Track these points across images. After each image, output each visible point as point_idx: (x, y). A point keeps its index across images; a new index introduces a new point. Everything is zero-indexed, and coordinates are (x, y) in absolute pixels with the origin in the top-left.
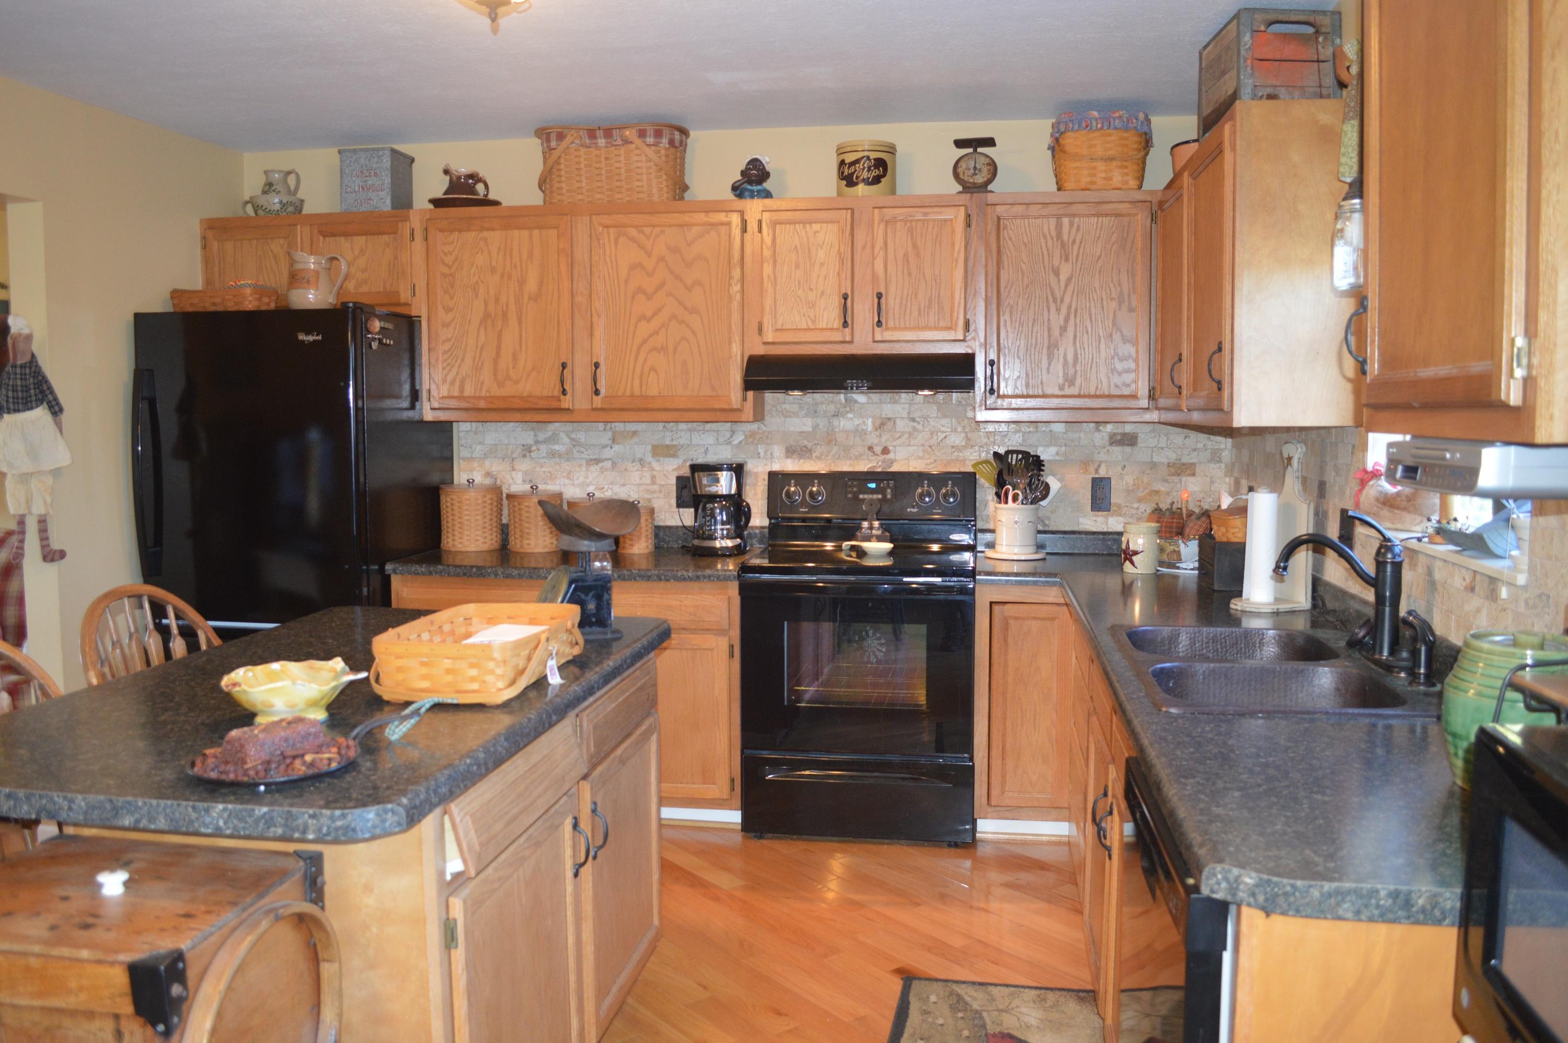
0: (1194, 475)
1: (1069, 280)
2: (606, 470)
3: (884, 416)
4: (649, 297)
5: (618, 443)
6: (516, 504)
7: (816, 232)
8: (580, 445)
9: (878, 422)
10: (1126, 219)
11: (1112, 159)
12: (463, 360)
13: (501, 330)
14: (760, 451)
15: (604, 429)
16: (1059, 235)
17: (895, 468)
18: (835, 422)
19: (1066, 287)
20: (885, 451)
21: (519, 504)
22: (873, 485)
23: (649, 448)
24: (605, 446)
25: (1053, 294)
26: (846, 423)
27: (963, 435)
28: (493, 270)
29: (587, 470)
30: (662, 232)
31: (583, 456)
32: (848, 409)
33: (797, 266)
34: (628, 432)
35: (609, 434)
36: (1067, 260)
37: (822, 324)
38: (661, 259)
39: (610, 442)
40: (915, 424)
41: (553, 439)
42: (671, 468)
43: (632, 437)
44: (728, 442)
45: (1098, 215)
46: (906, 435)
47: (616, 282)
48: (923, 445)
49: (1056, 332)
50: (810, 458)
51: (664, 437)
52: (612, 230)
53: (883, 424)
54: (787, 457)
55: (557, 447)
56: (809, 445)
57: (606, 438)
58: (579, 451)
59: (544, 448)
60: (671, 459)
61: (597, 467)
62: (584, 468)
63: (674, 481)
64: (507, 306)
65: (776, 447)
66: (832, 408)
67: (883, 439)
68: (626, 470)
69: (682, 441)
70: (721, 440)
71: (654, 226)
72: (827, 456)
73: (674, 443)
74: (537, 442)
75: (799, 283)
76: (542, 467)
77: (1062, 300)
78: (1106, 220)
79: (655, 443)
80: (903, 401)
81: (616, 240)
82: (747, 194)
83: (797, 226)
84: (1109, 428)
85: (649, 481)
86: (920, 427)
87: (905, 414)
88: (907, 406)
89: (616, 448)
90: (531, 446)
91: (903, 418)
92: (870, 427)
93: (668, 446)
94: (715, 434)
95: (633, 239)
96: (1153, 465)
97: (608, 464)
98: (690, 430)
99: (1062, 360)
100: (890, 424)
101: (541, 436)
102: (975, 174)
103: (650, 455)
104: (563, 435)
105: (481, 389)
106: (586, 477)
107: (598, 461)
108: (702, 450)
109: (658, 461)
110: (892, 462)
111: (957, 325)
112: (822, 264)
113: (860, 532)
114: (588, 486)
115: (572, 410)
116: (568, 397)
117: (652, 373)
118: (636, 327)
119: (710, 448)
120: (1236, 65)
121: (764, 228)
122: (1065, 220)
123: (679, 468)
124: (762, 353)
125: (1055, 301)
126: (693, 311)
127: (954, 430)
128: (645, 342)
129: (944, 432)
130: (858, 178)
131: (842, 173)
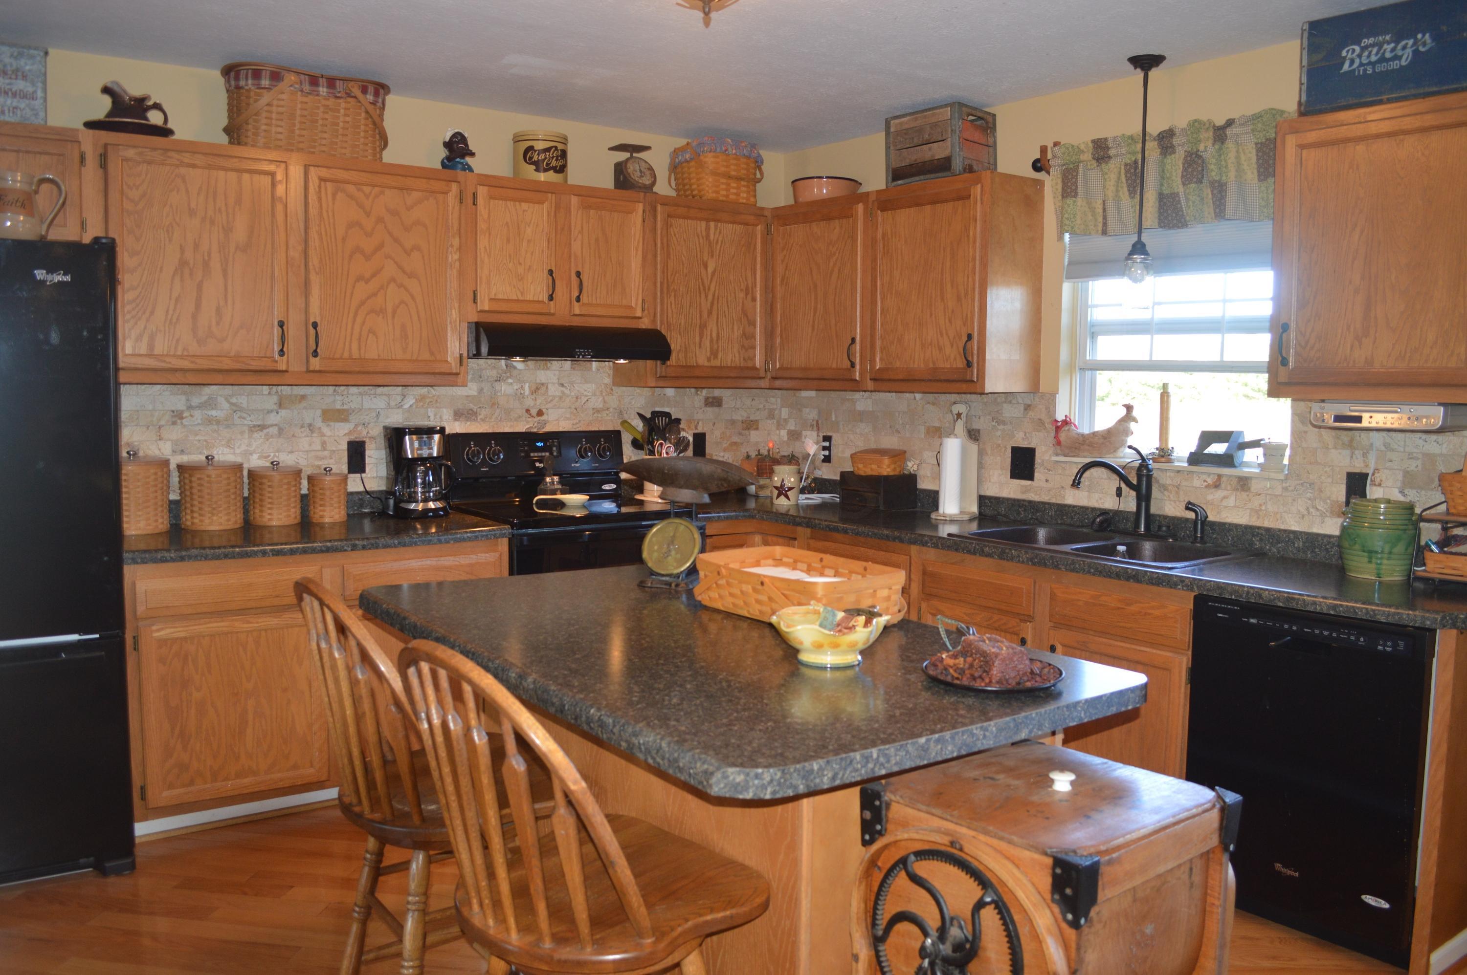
0: (757, 429)
1: (714, 273)
2: (272, 437)
3: (538, 381)
4: (368, 258)
5: (285, 408)
6: (187, 475)
7: (524, 211)
8: (241, 409)
9: (534, 387)
10: (750, 228)
11: (739, 179)
12: (152, 313)
13: (201, 282)
14: (430, 414)
15: (269, 393)
16: (708, 236)
17: (549, 428)
18: (497, 386)
19: (712, 279)
20: (540, 413)
21: (191, 476)
22: (540, 444)
23: (319, 412)
24: (270, 412)
25: (703, 284)
26: (506, 388)
27: (601, 399)
28: (192, 213)
29: (250, 437)
30: (382, 193)
31: (246, 422)
32: (508, 374)
33: (508, 240)
34: (296, 396)
35: (275, 399)
36: (712, 256)
37: (530, 297)
38: (380, 220)
39: (275, 407)
40: (563, 389)
41: (210, 404)
42: (342, 433)
43: (300, 402)
44: (399, 407)
45: (734, 222)
46: (557, 399)
47: (333, 240)
48: (570, 408)
49: (705, 314)
50: (475, 420)
51: (334, 401)
52: (329, 184)
53: (538, 388)
54: (456, 420)
55: (214, 413)
56: (475, 408)
57: (270, 402)
58: (240, 417)
59: (198, 414)
60: (342, 424)
61: (261, 433)
62: (246, 436)
63: (345, 447)
64: (209, 254)
65: (445, 410)
66: (494, 373)
67: (538, 402)
68: (293, 436)
69: (353, 405)
70: (393, 404)
71: (374, 186)
72: (491, 418)
73: (345, 407)
74: (190, 408)
75: (510, 256)
76: (197, 435)
77: (709, 289)
78: (738, 227)
79: (324, 407)
80: (554, 368)
81: (334, 195)
82: (460, 166)
83: (508, 202)
84: (705, 391)
85: (319, 447)
86: (567, 392)
87: (556, 381)
88: (557, 373)
89: (283, 412)
90: (182, 412)
91: (554, 384)
92: (527, 391)
93: (339, 410)
94: (386, 398)
95: (351, 197)
96: (733, 422)
98: (361, 394)
99: (709, 338)
100: (543, 389)
101: (195, 401)
102: (642, 176)
103: (320, 420)
104: (221, 400)
105: (176, 348)
106: (249, 445)
107: (262, 427)
108: (374, 414)
109: (328, 426)
110: (545, 423)
111: (636, 304)
112: (529, 241)
113: (542, 487)
114: (251, 454)
115: (286, 371)
116: (285, 358)
117: (371, 335)
118: (354, 287)
119: (382, 412)
120: (949, 140)
121: (480, 201)
122: (712, 224)
123: (350, 433)
124: (476, 320)
125: (704, 289)
126: (411, 275)
127: (594, 395)
128: (363, 303)
129: (586, 396)
130: (548, 164)
131: (531, 158)
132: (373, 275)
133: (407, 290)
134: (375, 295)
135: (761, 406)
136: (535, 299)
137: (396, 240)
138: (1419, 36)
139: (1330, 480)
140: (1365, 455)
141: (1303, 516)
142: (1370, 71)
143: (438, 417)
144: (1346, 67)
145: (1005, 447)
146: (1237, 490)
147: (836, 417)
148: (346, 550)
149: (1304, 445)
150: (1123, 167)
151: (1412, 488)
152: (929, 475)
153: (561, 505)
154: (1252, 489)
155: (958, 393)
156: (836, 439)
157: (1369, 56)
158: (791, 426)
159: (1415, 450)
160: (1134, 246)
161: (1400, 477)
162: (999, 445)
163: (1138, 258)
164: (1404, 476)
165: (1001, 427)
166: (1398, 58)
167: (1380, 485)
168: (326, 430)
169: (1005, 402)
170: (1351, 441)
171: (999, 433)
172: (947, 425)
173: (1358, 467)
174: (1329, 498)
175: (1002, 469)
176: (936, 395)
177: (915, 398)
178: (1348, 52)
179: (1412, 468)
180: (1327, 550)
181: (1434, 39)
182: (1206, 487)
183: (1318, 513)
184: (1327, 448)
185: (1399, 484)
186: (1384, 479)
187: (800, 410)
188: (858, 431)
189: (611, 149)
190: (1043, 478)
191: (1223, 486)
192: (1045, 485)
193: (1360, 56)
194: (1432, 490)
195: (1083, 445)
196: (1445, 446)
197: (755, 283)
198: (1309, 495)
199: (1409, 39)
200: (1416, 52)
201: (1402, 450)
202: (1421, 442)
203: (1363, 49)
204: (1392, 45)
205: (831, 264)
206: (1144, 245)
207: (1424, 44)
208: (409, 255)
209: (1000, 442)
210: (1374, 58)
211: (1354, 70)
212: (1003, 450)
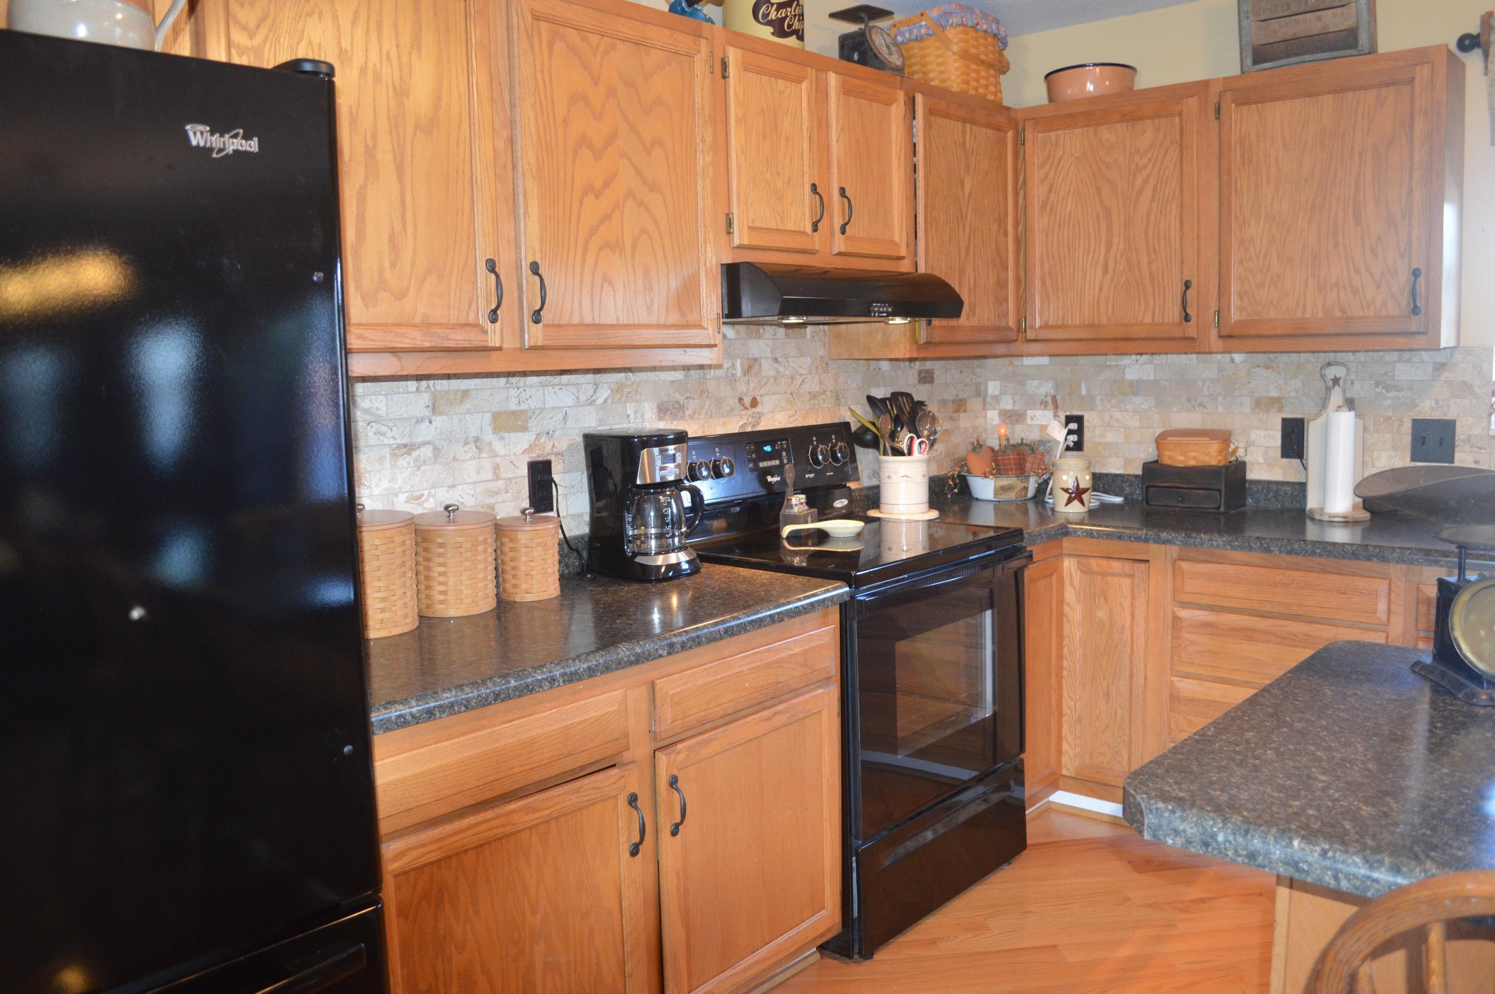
2: (425, 463)
3: (751, 356)
4: (597, 156)
5: (441, 414)
7: (781, 92)
8: (378, 420)
9: (746, 365)
10: (1002, 134)
11: (987, 65)
15: (418, 390)
19: (968, 203)
20: (754, 403)
22: (768, 448)
23: (488, 417)
24: (419, 421)
25: (961, 211)
27: (817, 378)
29: (393, 466)
30: (614, 47)
31: (386, 441)
33: (765, 137)
34: (455, 392)
35: (426, 398)
36: (968, 172)
38: (611, 92)
39: (426, 412)
40: (777, 366)
42: (519, 449)
43: (461, 402)
44: (592, 403)
45: (987, 126)
46: (772, 380)
48: (785, 393)
50: (683, 418)
51: (508, 398)
53: (750, 367)
54: (660, 419)
56: (682, 399)
57: (420, 407)
58: (377, 433)
60: (519, 435)
61: (408, 458)
62: (388, 464)
63: (524, 471)
65: (646, 404)
67: (752, 385)
68: (455, 459)
69: (533, 404)
70: (583, 398)
71: (605, 35)
72: (700, 414)
73: (523, 407)
75: (767, 161)
77: (966, 218)
78: (990, 133)
79: (495, 409)
80: (767, 335)
81: (551, 45)
83: (763, 77)
85: (490, 475)
86: (781, 370)
87: (769, 354)
88: (770, 343)
89: (438, 421)
91: (767, 358)
92: (739, 372)
93: (514, 413)
94: (574, 390)
95: (573, 51)
96: (944, 403)
97: (426, 452)
98: (542, 385)
99: (967, 286)
100: (757, 366)
102: (890, 54)
103: (489, 429)
106: (393, 479)
107: (410, 448)
108: (560, 416)
109: (502, 438)
110: (760, 415)
111: (900, 239)
112: (787, 139)
113: (785, 511)
114: (396, 495)
115: (500, 349)
116: (498, 324)
117: (606, 285)
118: (581, 203)
119: (570, 413)
120: (1353, 5)
121: (732, 70)
122: (968, 126)
123: (531, 449)
124: (730, 261)
125: (962, 219)
126: (653, 187)
127: (810, 373)
128: (594, 231)
129: (801, 375)
130: (790, 26)
131: (766, 15)
132: (606, 184)
133: (648, 211)
134: (608, 217)
135: (968, 380)
136: (797, 229)
137: (633, 128)
143: (639, 415)
145: (1401, 422)
147: (1088, 390)
148: (661, 656)
152: (1261, 461)
153: (822, 536)
155: (1313, 352)
156: (1090, 419)
158: (1007, 404)
162: (1389, 418)
165: (1393, 394)
168: (499, 447)
169: (1399, 361)
171: (1388, 402)
172: (1293, 394)
175: (1394, 449)
176: (1272, 356)
177: (1233, 361)
187: (1022, 383)
188: (1129, 407)
189: (833, 15)
197: (1007, 211)
205: (1139, 181)
208: (649, 153)
209: (1390, 414)
212: (1397, 424)
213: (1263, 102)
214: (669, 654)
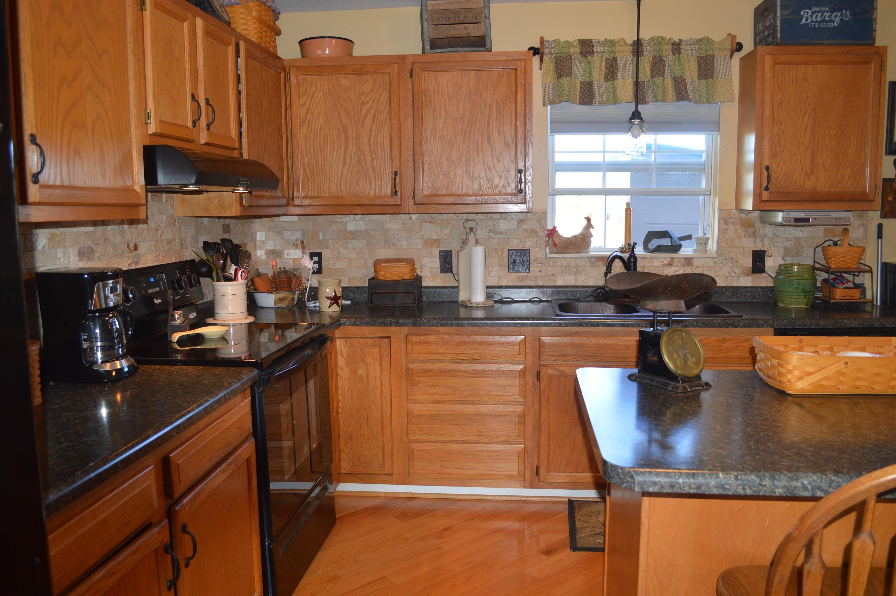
4: (69, 55)
10: (279, 74)
14: (60, 255)
17: (142, 262)
20: (136, 248)
22: (151, 280)
25: (262, 121)
27: (170, 230)
36: (264, 96)
45: (273, 68)
46: (145, 231)
48: (153, 240)
50: (94, 259)
54: (80, 260)
56: (92, 245)
65: (70, 249)
67: (134, 235)
72: (104, 256)
110: (139, 257)
111: (234, 137)
112: (177, 60)
113: (171, 323)
117: (77, 156)
118: (59, 91)
120: (483, 23)
121: (148, 5)
122: (264, 67)
124: (147, 144)
125: (262, 126)
126: (104, 84)
127: (166, 226)
128: (67, 113)
129: (162, 227)
132: (75, 78)
133: (101, 102)
134: (76, 104)
135: (247, 231)
136: (185, 125)
137: (90, 38)
138: (844, 12)
139: (742, 256)
140: (762, 240)
141: (727, 277)
142: (817, 26)
143: (66, 257)
144: (803, 21)
145: (503, 251)
146: (684, 266)
147: (324, 236)
149: (727, 236)
150: (604, 60)
151: (788, 256)
152: (429, 275)
154: (694, 265)
155: (455, 213)
156: (326, 254)
157: (816, 17)
159: (790, 236)
160: (633, 114)
161: (782, 250)
162: (496, 249)
163: (637, 121)
164: (784, 251)
165: (498, 236)
166: (833, 22)
167: (771, 256)
169: (501, 219)
170: (754, 232)
171: (496, 241)
172: (445, 237)
173: (759, 247)
174: (742, 266)
175: (500, 265)
176: (433, 216)
177: (411, 218)
178: (804, 12)
179: (788, 246)
180: (745, 295)
181: (851, 14)
182: (663, 266)
183: (736, 275)
184: (741, 238)
185: (782, 255)
186: (773, 253)
187: (280, 233)
188: (350, 246)
190: (537, 270)
191: (675, 264)
192: (539, 274)
193: (811, 16)
194: (799, 256)
195: (570, 245)
196: (805, 233)
198: (730, 265)
199: (838, 12)
200: (842, 20)
201: (783, 236)
202: (793, 231)
203: (813, 13)
204: (829, 14)
206: (639, 113)
207: (846, 17)
208: (100, 59)
209: (497, 247)
210: (819, 19)
211: (808, 24)
212: (500, 252)
213: (438, 71)
214: (178, 434)
